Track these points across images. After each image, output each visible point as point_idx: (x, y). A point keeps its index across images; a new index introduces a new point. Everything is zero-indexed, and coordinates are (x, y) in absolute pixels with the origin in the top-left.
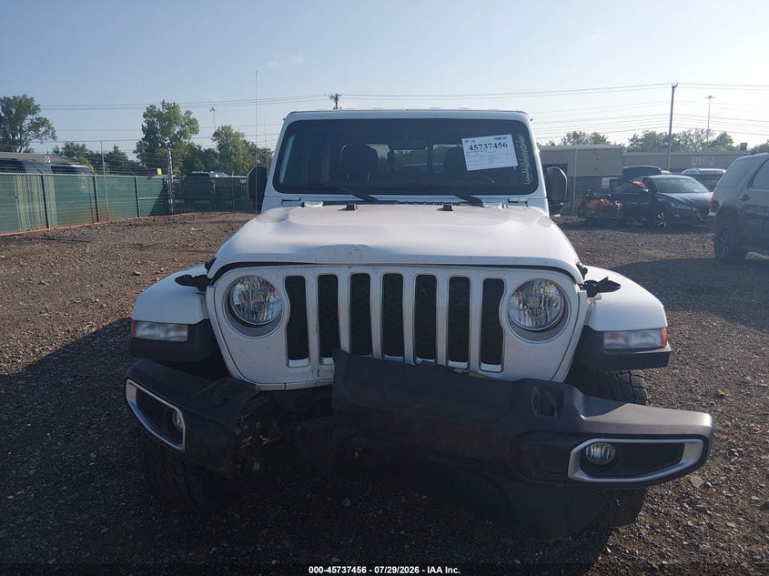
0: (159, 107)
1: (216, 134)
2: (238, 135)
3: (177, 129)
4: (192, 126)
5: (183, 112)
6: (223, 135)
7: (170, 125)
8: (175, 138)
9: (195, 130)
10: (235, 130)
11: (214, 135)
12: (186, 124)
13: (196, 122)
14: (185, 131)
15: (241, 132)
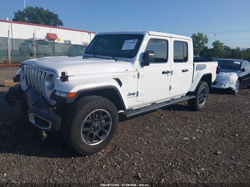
0: (196, 35)
1: (214, 43)
2: (222, 44)
3: (201, 42)
4: (206, 40)
5: (204, 36)
6: (216, 44)
7: (199, 40)
8: (200, 44)
9: (207, 42)
10: (221, 42)
11: (213, 44)
12: (204, 40)
13: (208, 39)
14: (203, 42)
15: (223, 43)
